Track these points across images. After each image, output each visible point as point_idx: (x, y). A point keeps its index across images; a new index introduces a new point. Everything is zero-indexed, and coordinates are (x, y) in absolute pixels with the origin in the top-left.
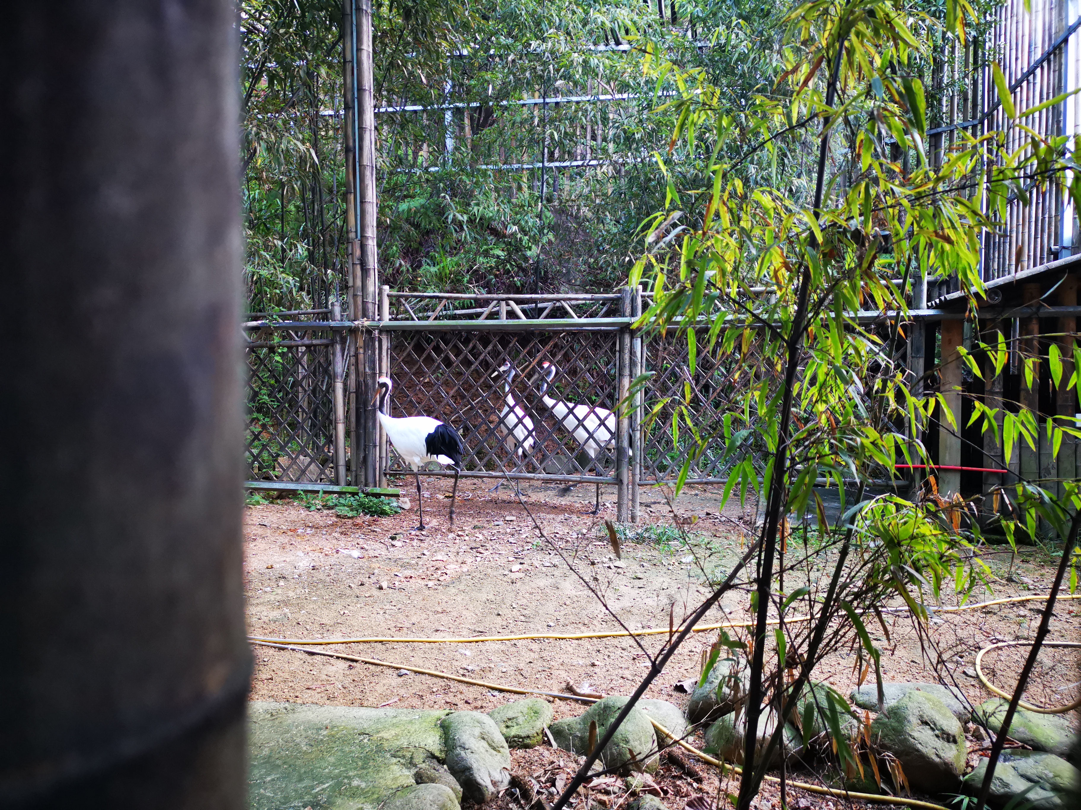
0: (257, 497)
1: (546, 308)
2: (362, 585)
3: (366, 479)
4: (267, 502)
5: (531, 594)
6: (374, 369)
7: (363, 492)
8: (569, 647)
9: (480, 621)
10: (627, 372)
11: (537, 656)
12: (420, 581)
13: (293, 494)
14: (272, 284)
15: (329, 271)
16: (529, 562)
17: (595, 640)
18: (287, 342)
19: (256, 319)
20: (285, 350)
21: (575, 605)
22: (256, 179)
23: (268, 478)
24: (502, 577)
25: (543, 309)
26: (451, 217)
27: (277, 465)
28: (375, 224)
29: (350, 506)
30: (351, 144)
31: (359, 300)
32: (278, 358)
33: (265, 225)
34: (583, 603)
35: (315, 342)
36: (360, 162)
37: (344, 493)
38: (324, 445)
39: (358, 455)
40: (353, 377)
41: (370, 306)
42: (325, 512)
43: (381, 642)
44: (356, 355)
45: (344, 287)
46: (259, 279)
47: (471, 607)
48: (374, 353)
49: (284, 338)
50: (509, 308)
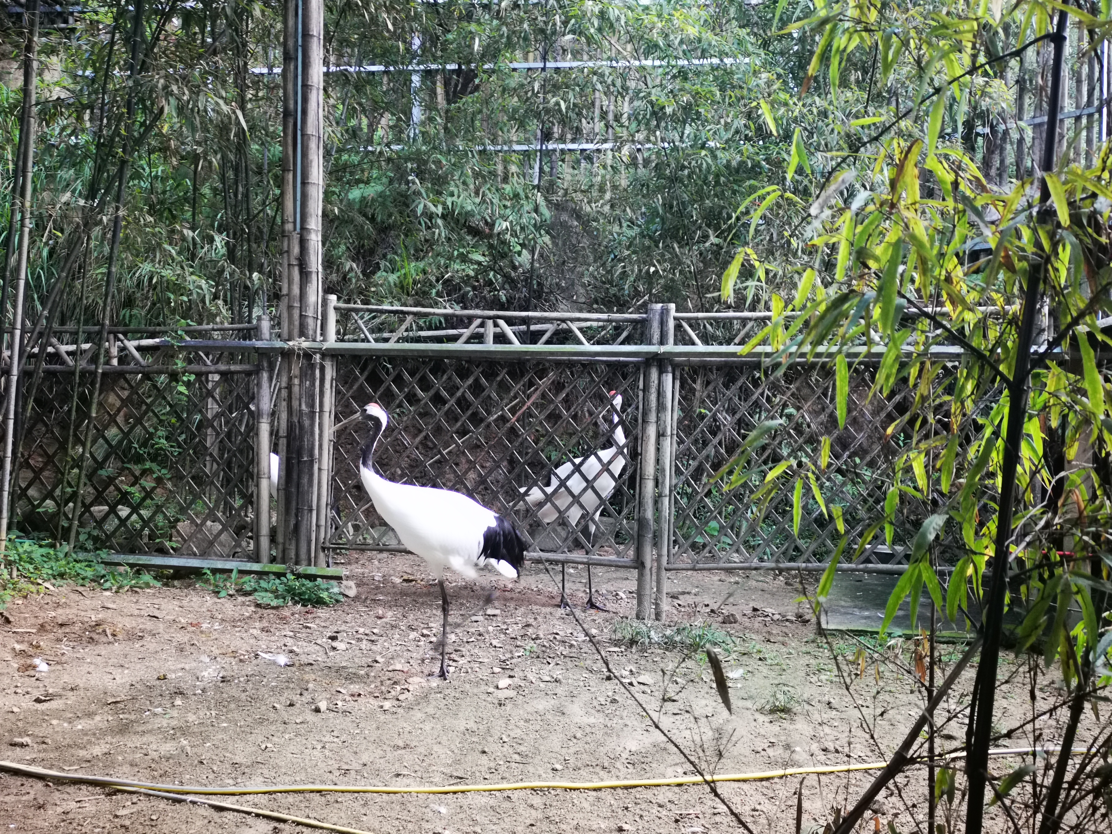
0: (147, 577)
1: (545, 332)
2: (291, 705)
3: (297, 555)
4: (158, 584)
5: (527, 721)
6: (312, 406)
7: (292, 572)
8: (585, 801)
9: (458, 762)
10: (652, 417)
11: (540, 816)
12: (372, 701)
13: (197, 573)
14: (178, 288)
15: (255, 275)
16: (521, 674)
17: (619, 791)
18: (195, 367)
19: (152, 335)
20: (193, 377)
21: (588, 739)
22: (160, 150)
23: (162, 551)
24: (484, 696)
25: (543, 333)
26: (421, 207)
27: (175, 533)
28: (320, 213)
29: (275, 592)
30: (291, 106)
31: (296, 313)
32: (182, 389)
33: (170, 211)
34: (599, 735)
35: (233, 368)
36: (303, 129)
37: (267, 573)
38: (241, 507)
39: (287, 521)
40: (284, 416)
41: (310, 322)
42: (240, 599)
43: (319, 791)
44: (289, 387)
45: (275, 296)
46: (160, 282)
47: (444, 739)
48: (313, 384)
49: (190, 362)
50: (498, 330)
